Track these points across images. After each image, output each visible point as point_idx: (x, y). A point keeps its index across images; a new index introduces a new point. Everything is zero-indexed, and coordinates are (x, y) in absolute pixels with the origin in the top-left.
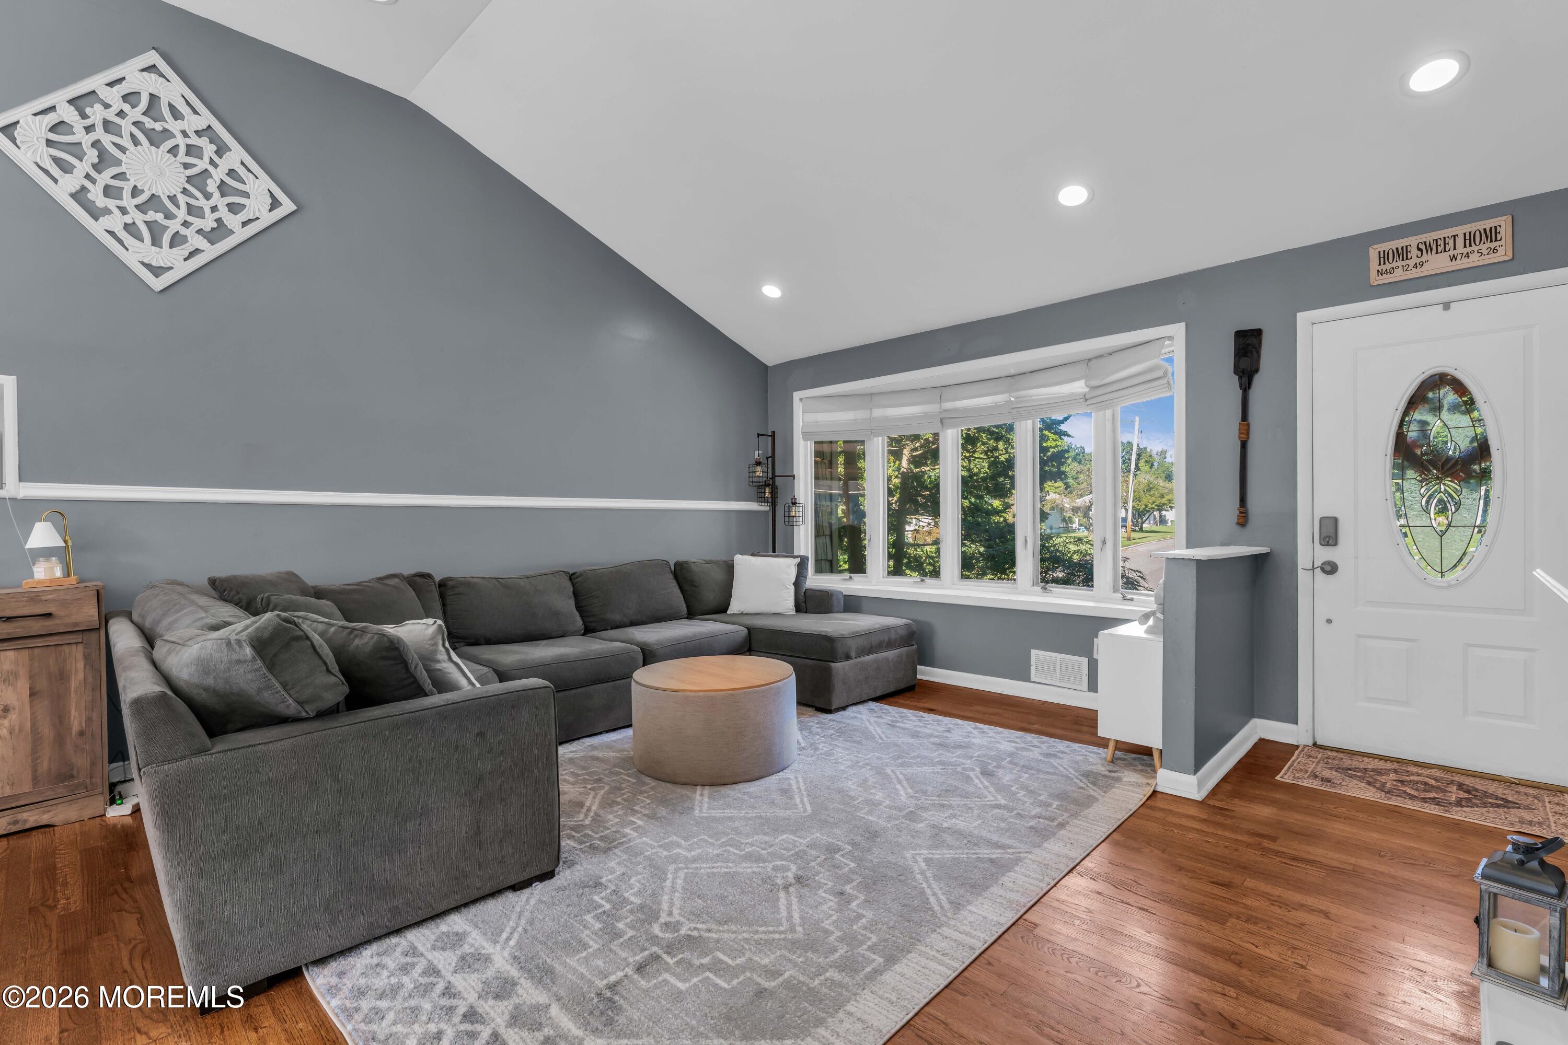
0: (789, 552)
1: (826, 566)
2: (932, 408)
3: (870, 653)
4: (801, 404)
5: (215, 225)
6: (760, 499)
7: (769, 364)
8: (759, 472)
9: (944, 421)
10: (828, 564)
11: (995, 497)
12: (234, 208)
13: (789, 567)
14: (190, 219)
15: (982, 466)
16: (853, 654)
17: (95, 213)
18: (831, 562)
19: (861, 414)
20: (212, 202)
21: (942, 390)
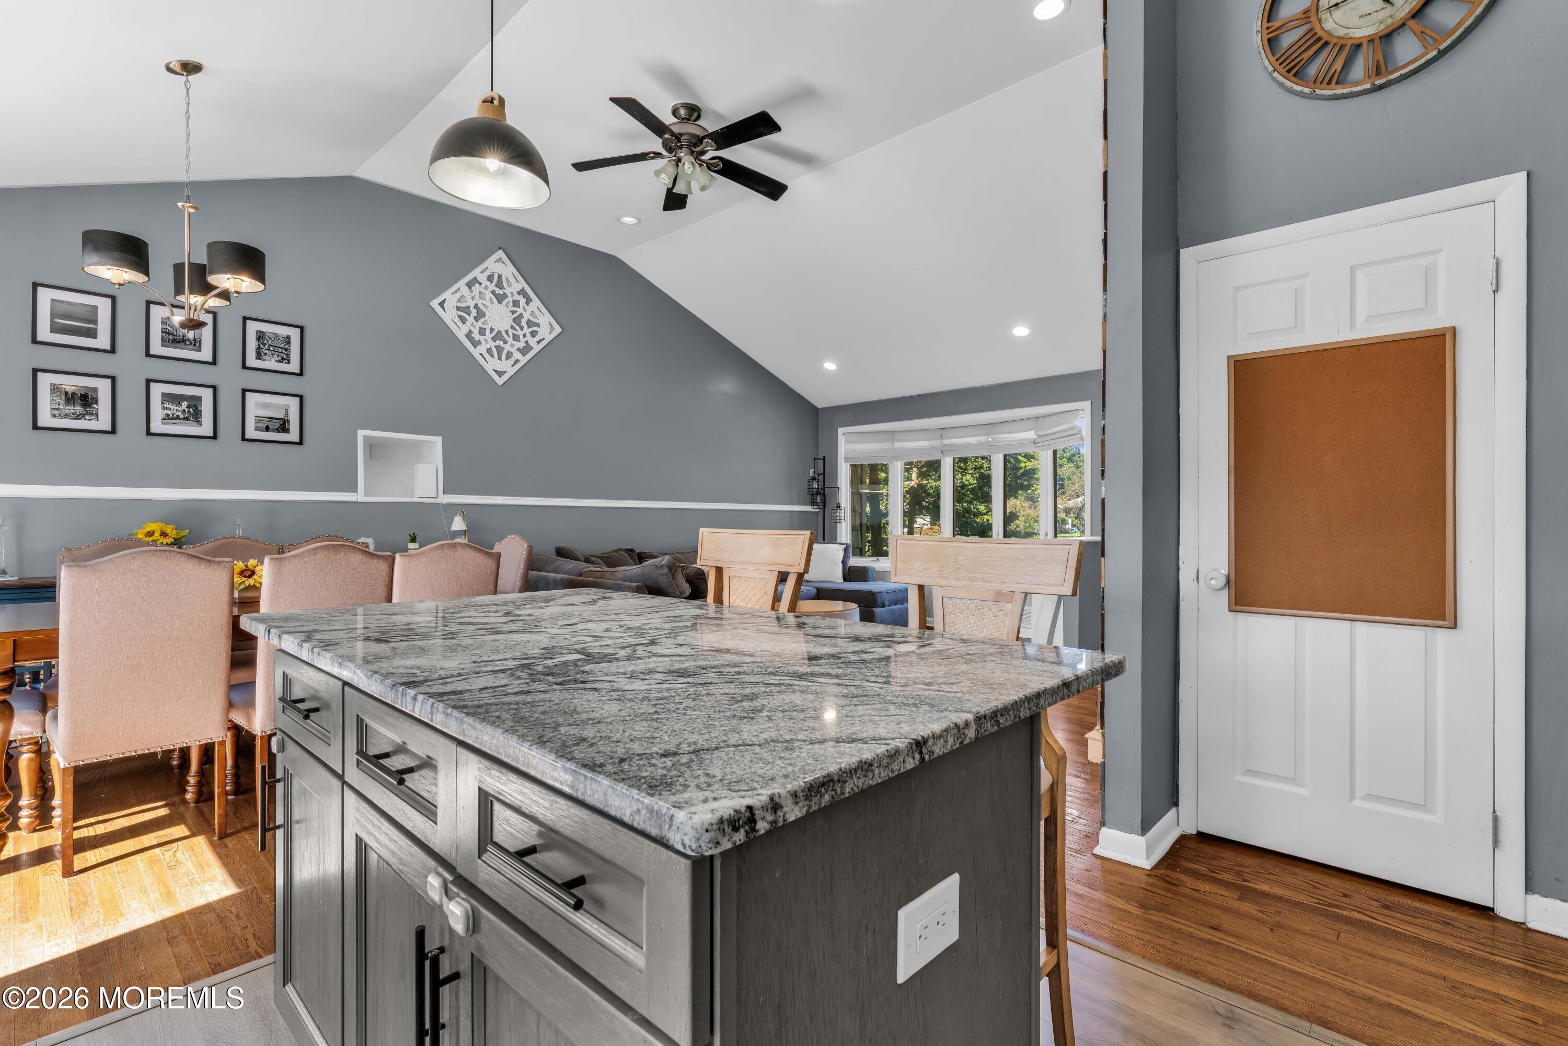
0: (833, 540)
1: (858, 551)
2: (936, 443)
3: (896, 604)
4: (844, 437)
5: (525, 345)
6: (813, 503)
7: (819, 407)
8: (815, 484)
9: (944, 452)
10: (858, 550)
11: (981, 503)
12: (534, 334)
13: (838, 550)
14: (514, 342)
15: (970, 479)
16: (887, 604)
17: (476, 344)
18: (861, 549)
19: (886, 445)
20: (523, 332)
21: (942, 431)
